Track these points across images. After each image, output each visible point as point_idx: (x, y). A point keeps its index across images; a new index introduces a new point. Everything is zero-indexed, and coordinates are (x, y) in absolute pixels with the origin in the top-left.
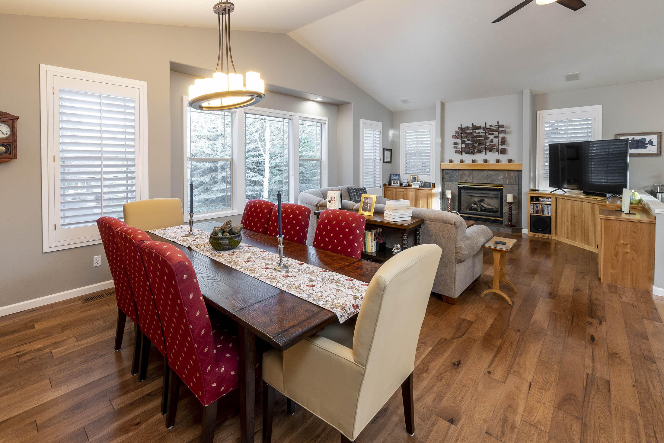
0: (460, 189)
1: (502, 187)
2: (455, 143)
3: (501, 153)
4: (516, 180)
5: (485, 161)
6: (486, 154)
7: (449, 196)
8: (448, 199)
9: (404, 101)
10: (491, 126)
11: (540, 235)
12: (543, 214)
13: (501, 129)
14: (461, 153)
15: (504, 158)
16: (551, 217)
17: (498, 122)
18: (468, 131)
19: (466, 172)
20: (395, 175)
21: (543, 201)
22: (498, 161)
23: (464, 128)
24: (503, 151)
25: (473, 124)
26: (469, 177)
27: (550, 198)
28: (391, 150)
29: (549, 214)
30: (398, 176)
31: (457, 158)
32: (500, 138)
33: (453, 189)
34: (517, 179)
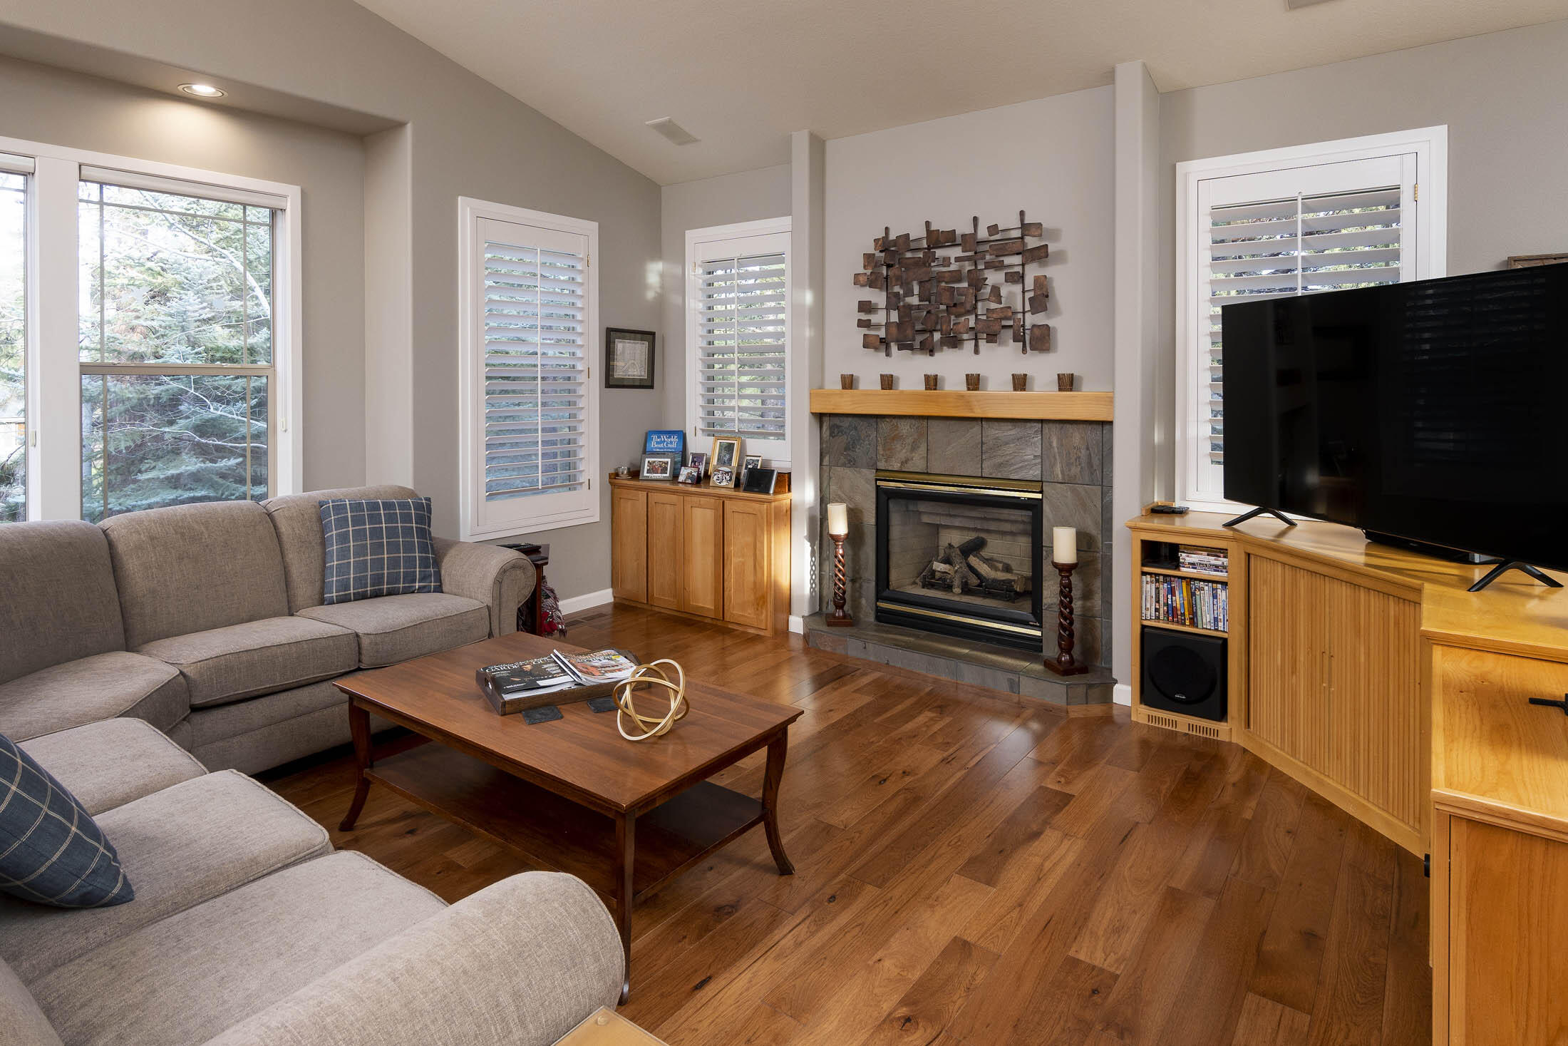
0: (885, 498)
1: (1039, 496)
2: (865, 307)
3: (1032, 349)
4: (1090, 464)
5: (974, 382)
6: (977, 351)
7: (839, 525)
8: (835, 538)
9: (670, 131)
10: (993, 229)
11: (1183, 723)
12: (1193, 623)
13: (1031, 242)
14: (884, 344)
15: (1043, 369)
16: (1225, 641)
17: (1022, 213)
18: (909, 255)
19: (905, 428)
20: (664, 437)
21: (1193, 565)
22: (1020, 382)
23: (895, 243)
24: (1040, 341)
25: (928, 224)
26: (914, 448)
27: (1223, 552)
28: (653, 334)
29: (1221, 624)
30: (675, 439)
31: (870, 367)
32: (1029, 282)
33: (858, 498)
34: (1096, 462)
